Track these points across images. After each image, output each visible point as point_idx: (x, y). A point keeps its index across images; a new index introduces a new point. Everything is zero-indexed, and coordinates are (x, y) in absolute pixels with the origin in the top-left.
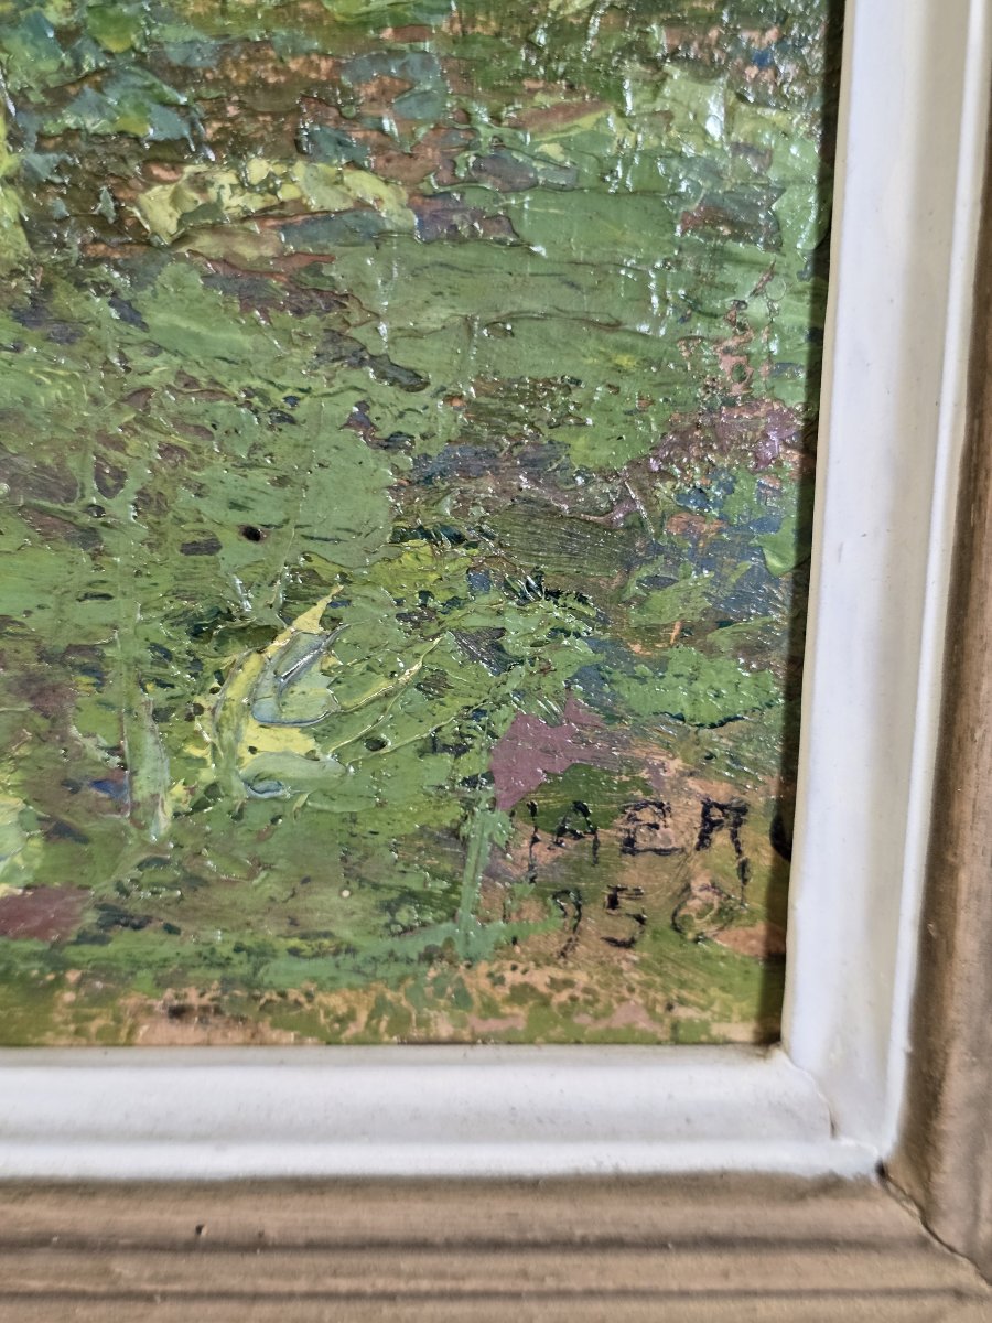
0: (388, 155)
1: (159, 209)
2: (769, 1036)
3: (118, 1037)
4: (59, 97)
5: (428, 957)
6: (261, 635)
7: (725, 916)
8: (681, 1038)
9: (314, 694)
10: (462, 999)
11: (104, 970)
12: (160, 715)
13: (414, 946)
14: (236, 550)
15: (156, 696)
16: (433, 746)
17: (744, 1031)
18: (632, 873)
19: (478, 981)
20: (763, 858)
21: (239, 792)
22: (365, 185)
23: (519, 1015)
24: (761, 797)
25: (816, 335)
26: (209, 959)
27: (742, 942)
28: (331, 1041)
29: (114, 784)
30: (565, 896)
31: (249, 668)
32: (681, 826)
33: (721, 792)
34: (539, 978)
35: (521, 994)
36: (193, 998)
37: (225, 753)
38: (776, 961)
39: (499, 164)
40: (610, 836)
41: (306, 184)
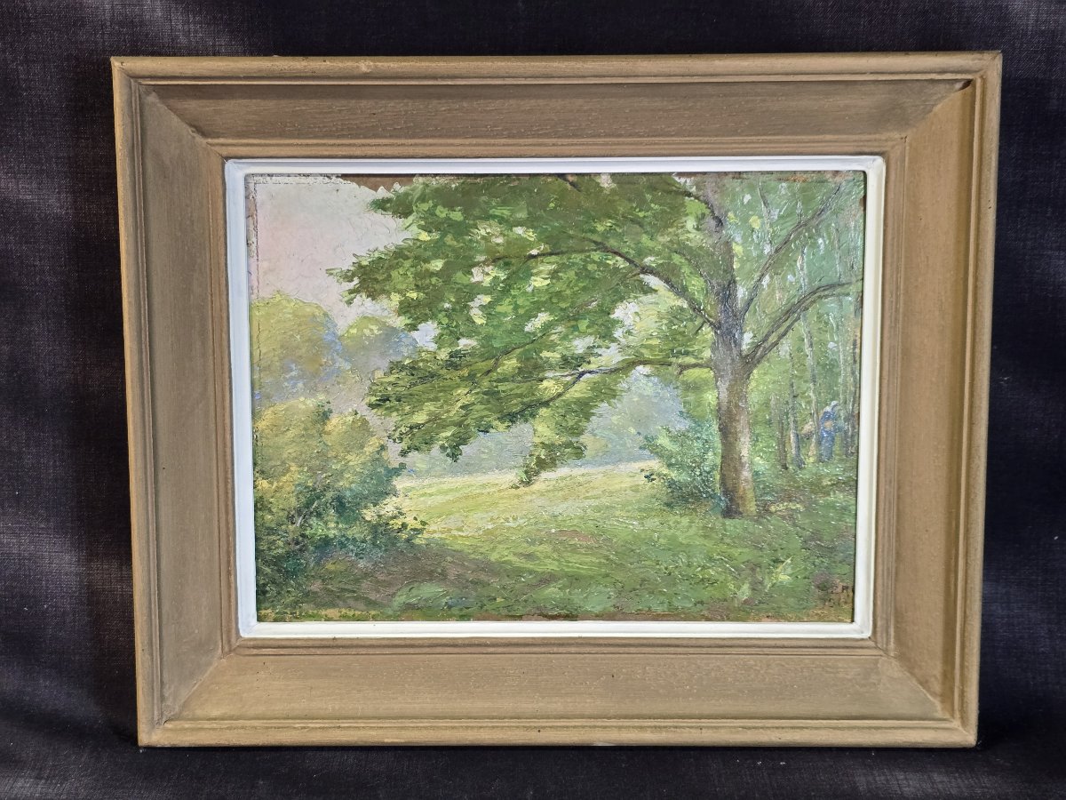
0: (801, 502)
1: (773, 509)
2: (853, 621)
3: (759, 620)
4: (761, 496)
5: (804, 609)
6: (783, 562)
7: (846, 603)
8: (840, 621)
9: (789, 571)
10: (808, 615)
11: (758, 610)
12: (768, 573)
13: (801, 607)
14: (780, 551)
15: (768, 570)
16: (805, 578)
17: (849, 620)
18: (833, 596)
19: (811, 612)
20: (851, 594)
21: (778, 584)
22: (798, 506)
23: (816, 617)
24: (850, 585)
25: (856, 523)
26: (773, 608)
27: (847, 607)
28: (789, 621)
29: (761, 583)
30: (825, 600)
31: (781, 567)
32: (839, 590)
33: (845, 585)
34: (819, 612)
35: (817, 614)
36: (770, 614)
37: (777, 579)
38: (853, 609)
39: (816, 502)
40: (830, 591)
41: (791, 506)
